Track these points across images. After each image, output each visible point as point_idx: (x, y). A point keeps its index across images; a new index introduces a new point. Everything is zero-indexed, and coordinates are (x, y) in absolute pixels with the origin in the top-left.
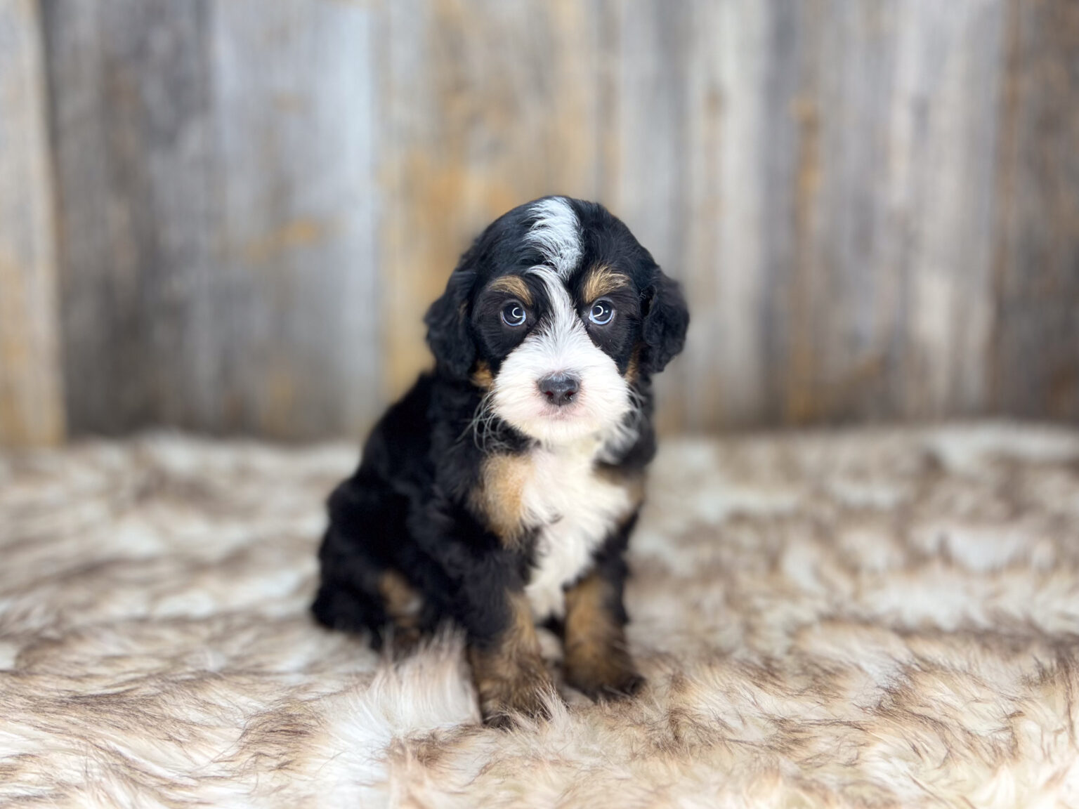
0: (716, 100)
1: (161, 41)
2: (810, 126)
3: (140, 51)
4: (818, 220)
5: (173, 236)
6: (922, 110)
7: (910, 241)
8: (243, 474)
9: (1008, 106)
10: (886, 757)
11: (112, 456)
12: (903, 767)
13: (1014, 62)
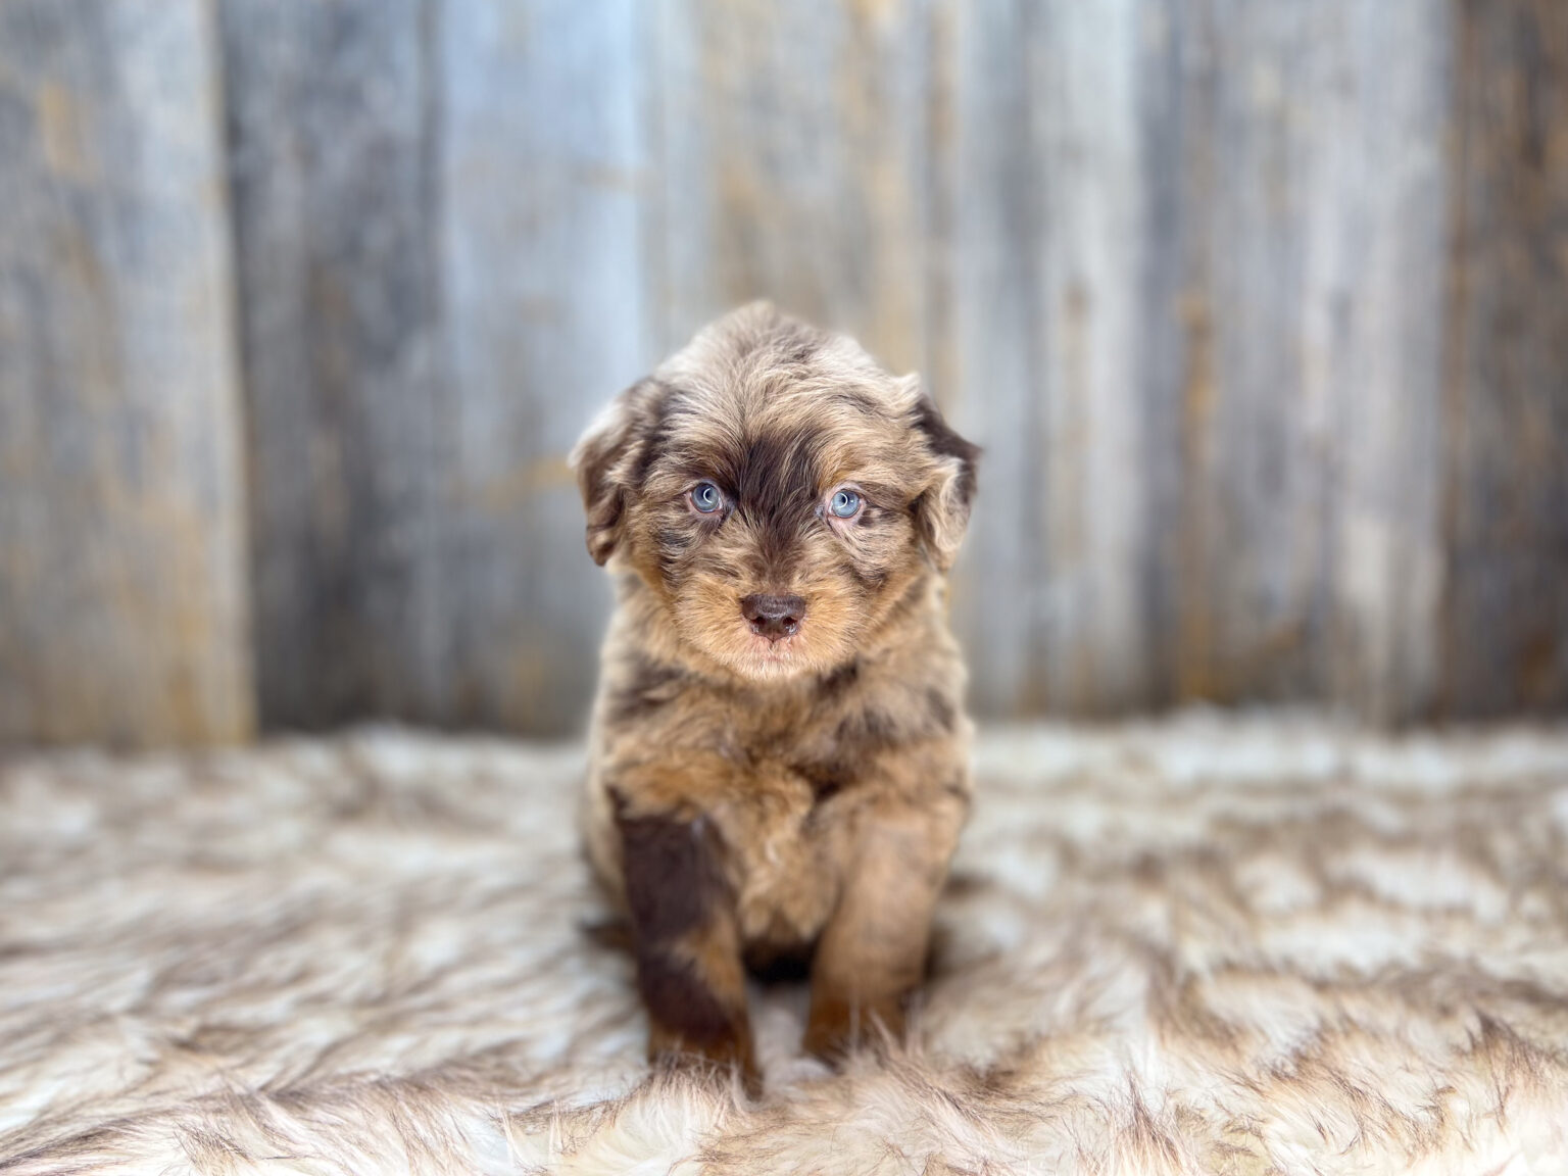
0: (1078, 300)
1: (378, 237)
2: (1199, 332)
3: (352, 249)
4: (1212, 450)
5: (393, 478)
6: (1343, 310)
7: (1331, 474)
8: (483, 782)
9: (1455, 303)
10: (1284, 1140)
11: (314, 759)
12: (1303, 1153)
13: (1461, 245)
